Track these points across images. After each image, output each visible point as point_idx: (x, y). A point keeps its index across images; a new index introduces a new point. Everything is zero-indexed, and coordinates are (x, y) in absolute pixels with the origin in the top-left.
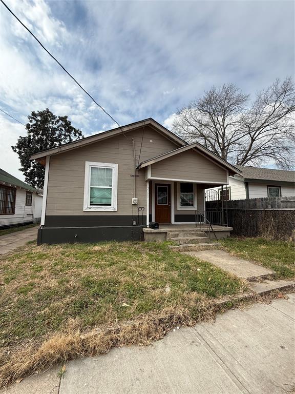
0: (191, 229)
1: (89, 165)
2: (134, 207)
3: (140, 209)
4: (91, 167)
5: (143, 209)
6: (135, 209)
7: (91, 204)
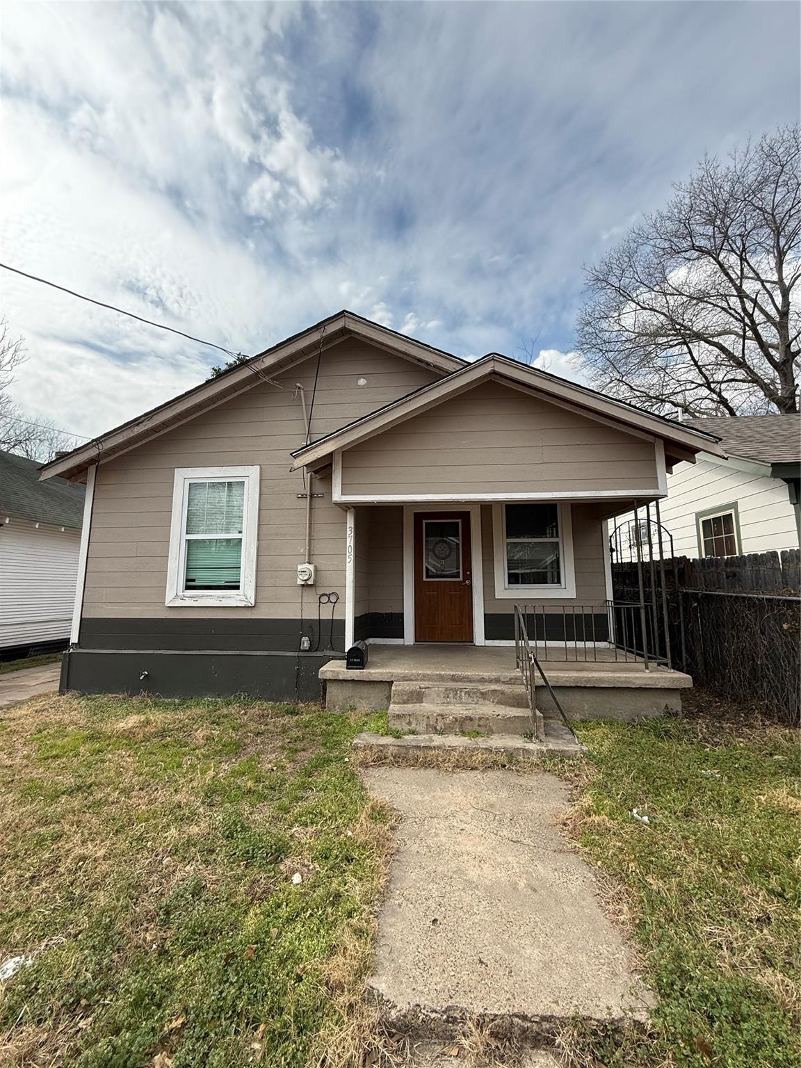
0: (486, 675)
1: (183, 477)
2: (307, 592)
3: (325, 599)
4: (188, 482)
5: (334, 598)
6: (311, 598)
7: (190, 585)
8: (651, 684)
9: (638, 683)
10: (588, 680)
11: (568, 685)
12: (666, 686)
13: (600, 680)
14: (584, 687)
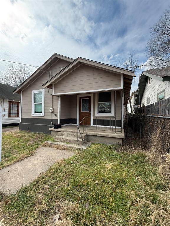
3: (55, 115)
4: (34, 93)
6: (53, 115)
7: (35, 112)
8: (114, 136)
9: (110, 136)
10: (99, 134)
11: (94, 135)
12: (117, 137)
13: (102, 135)
14: (98, 136)
